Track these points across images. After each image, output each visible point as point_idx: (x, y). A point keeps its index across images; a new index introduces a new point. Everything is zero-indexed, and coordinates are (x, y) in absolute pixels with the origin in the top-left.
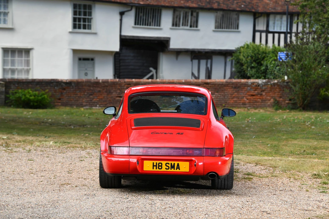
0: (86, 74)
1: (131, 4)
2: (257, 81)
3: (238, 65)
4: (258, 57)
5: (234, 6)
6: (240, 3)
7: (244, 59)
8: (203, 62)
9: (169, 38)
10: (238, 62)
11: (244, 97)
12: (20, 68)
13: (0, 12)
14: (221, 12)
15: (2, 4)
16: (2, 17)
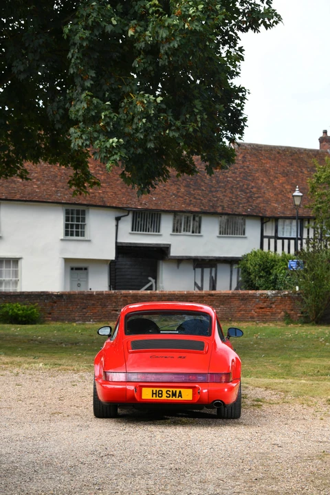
0: (79, 285)
1: (128, 209)
2: (265, 292)
3: (245, 274)
4: (267, 266)
5: (240, 210)
6: (246, 206)
7: (251, 268)
8: (207, 271)
9: (170, 245)
10: (245, 271)
11: (252, 309)
12: (7, 279)
14: (226, 217)
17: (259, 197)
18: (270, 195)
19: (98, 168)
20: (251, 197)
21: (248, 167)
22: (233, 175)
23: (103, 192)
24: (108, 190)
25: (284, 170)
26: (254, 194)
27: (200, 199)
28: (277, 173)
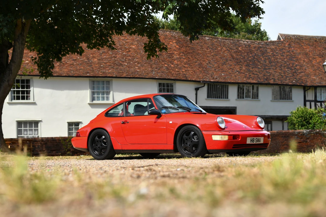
1: (204, 82)
2: (302, 130)
4: (307, 118)
5: (287, 82)
6: (292, 79)
7: (296, 120)
9: (236, 107)
10: (292, 124)
13: (104, 92)
14: (277, 87)
15: (105, 86)
16: (105, 96)
17: (302, 72)
18: (310, 70)
19: (181, 54)
20: (295, 72)
21: (293, 51)
22: (282, 57)
23: (186, 71)
24: (189, 69)
25: (320, 53)
26: (298, 70)
27: (257, 74)
28: (315, 55)
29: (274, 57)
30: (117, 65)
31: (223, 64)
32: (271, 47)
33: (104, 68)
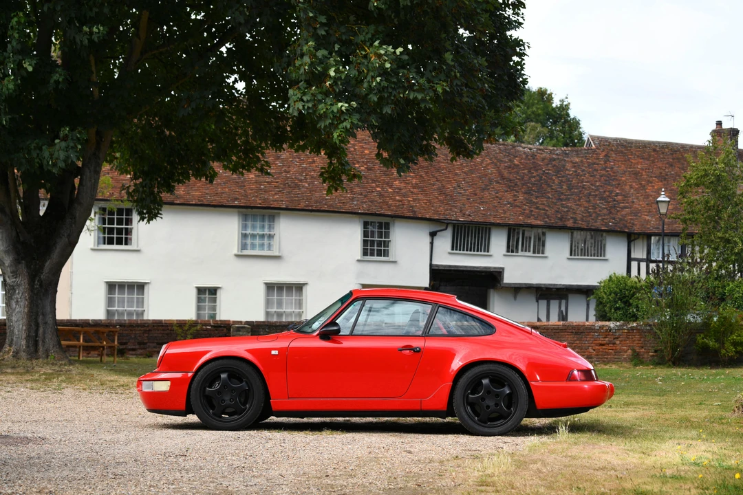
1: (446, 221)
2: (607, 323)
4: (625, 294)
5: (598, 224)
6: (606, 219)
7: (605, 297)
9: (503, 269)
11: (589, 347)
12: (289, 311)
13: (263, 234)
14: (579, 233)
15: (266, 224)
16: (266, 241)
17: (625, 207)
18: (640, 204)
20: (614, 207)
21: (612, 168)
22: (592, 178)
23: (414, 200)
24: (420, 197)
25: (661, 173)
26: (619, 203)
27: (544, 210)
28: (651, 177)
29: (577, 178)
30: (289, 186)
31: (484, 189)
32: (572, 159)
33: (266, 191)
